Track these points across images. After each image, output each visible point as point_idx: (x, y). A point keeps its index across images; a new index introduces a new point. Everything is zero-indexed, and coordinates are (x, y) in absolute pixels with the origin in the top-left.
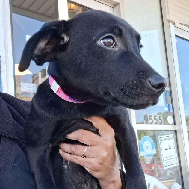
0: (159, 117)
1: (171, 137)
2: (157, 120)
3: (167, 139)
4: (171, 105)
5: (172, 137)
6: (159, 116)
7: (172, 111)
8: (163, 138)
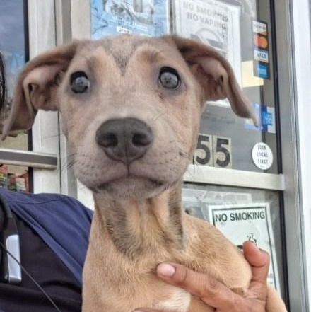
0: (216, 141)
1: (260, 210)
2: (208, 152)
3: (245, 216)
4: (271, 110)
5: (263, 210)
6: (219, 140)
7: (272, 129)
8: (228, 213)
